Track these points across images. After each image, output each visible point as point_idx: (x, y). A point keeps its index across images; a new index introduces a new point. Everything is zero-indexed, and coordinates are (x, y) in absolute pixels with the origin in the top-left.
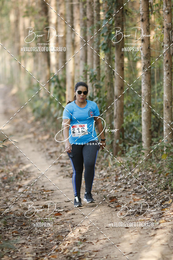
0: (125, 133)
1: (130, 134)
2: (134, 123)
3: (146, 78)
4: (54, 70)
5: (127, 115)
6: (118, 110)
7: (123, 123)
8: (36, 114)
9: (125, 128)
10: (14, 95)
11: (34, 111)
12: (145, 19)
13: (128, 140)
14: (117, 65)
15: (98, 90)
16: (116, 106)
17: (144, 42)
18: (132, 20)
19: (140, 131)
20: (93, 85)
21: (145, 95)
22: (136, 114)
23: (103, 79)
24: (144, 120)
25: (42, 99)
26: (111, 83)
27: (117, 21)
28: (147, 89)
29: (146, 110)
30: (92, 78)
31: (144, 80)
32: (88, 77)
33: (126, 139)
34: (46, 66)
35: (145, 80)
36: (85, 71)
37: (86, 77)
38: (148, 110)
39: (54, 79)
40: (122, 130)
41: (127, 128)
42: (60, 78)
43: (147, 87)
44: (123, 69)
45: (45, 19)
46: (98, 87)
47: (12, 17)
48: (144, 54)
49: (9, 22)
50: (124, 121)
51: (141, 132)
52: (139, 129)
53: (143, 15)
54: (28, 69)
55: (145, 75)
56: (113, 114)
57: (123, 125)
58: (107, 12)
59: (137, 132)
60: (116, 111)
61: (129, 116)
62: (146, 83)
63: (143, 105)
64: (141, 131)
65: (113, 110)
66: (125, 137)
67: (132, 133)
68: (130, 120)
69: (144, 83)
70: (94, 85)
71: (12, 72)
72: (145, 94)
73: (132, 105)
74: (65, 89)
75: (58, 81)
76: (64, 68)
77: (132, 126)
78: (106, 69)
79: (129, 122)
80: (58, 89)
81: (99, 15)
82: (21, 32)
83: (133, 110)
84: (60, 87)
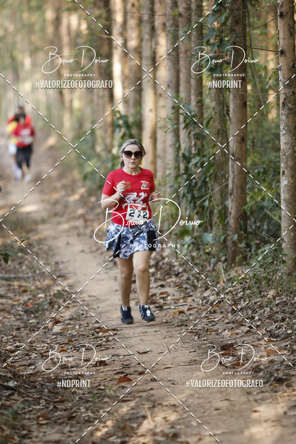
0: (249, 222)
1: (258, 224)
2: (265, 204)
3: (289, 122)
4: (121, 107)
5: (252, 189)
6: (235, 180)
7: (245, 203)
8: (88, 183)
9: (248, 213)
10: (51, 148)
11: (85, 178)
12: (287, 13)
13: (255, 234)
14: (235, 97)
15: (199, 143)
16: (233, 172)
17: (285, 56)
18: (259, 17)
19: (276, 218)
20: (190, 133)
21: (287, 154)
22: (270, 188)
23: (208, 123)
24: (284, 200)
25: (98, 156)
26: (223, 130)
27: (234, 17)
28: (290, 143)
29: (289, 182)
30: (188, 121)
31: (285, 126)
32: (182, 118)
33: (251, 233)
34: (106, 99)
35: (287, 125)
36: (176, 108)
37: (177, 119)
38: (292, 181)
39: (121, 122)
40: (243, 217)
41: (252, 212)
42: (131, 120)
43: (290, 138)
44: (245, 104)
45: (104, 15)
46: (199, 137)
47: (50, 15)
48: (284, 77)
49: (44, 21)
50: (248, 199)
51: (279, 221)
52: (275, 216)
53: (282, 6)
54: (76, 104)
55: (287, 117)
56: (227, 185)
57: (246, 207)
59: (270, 219)
60: (233, 182)
61: (256, 190)
62: (289, 131)
63: (284, 172)
64: (280, 218)
65: (227, 180)
66: (249, 230)
67: (262, 221)
68: (259, 199)
69: (284, 132)
70: (192, 133)
71: (49, 108)
72: (286, 151)
73: (262, 170)
75: (128, 126)
76: (139, 102)
77: (262, 208)
78: (213, 104)
79: (256, 202)
81: (200, 7)
82: (65, 39)
83: (264, 180)
84: (131, 136)
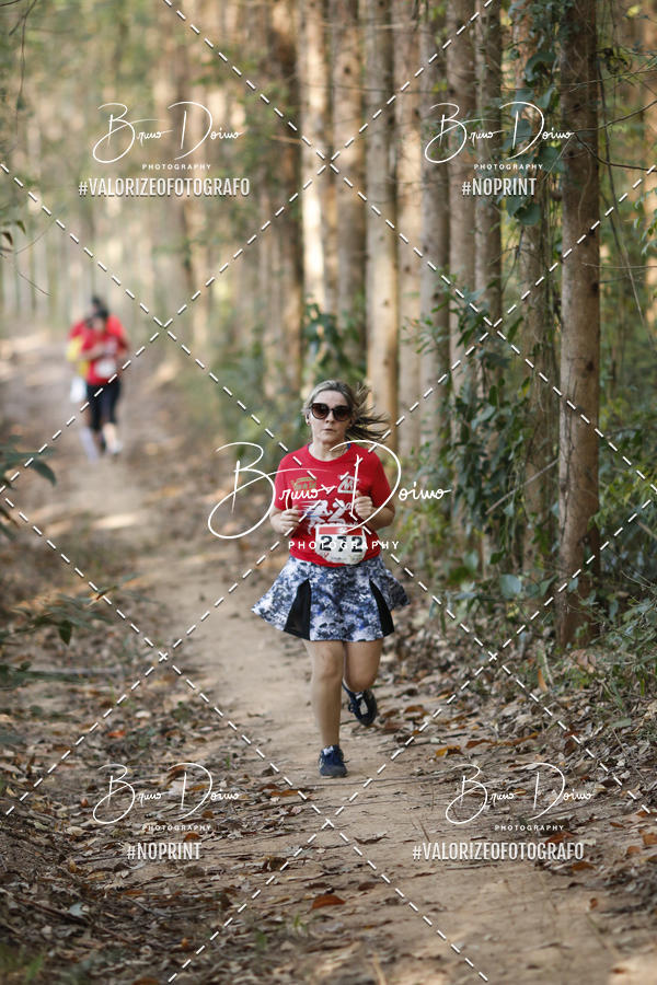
0: (603, 551)
1: (624, 556)
4: (319, 296)
5: (611, 477)
6: (574, 458)
7: (596, 509)
9: (603, 531)
10: (167, 387)
13: (617, 577)
14: (572, 273)
15: (492, 375)
16: (569, 439)
18: (626, 96)
20: (472, 353)
23: (513, 331)
25: (270, 405)
26: (547, 348)
27: (570, 95)
30: (468, 327)
32: (454, 321)
33: (607, 575)
34: (288, 278)
36: (442, 299)
37: (446, 322)
39: (320, 330)
40: (590, 538)
42: (342, 324)
44: (594, 289)
45: (284, 92)
46: (494, 361)
47: (163, 92)
49: (151, 105)
50: (602, 499)
54: (222, 290)
56: (555, 469)
57: (596, 517)
58: (529, 61)
59: (651, 543)
60: (568, 462)
61: (620, 480)
65: (555, 458)
66: (605, 569)
67: (632, 547)
70: (479, 354)
71: (160, 299)
73: (632, 435)
74: (364, 371)
75: (335, 338)
76: (359, 286)
79: (620, 506)
80: (333, 366)
81: (495, 75)
83: (639, 457)
84: (343, 361)
